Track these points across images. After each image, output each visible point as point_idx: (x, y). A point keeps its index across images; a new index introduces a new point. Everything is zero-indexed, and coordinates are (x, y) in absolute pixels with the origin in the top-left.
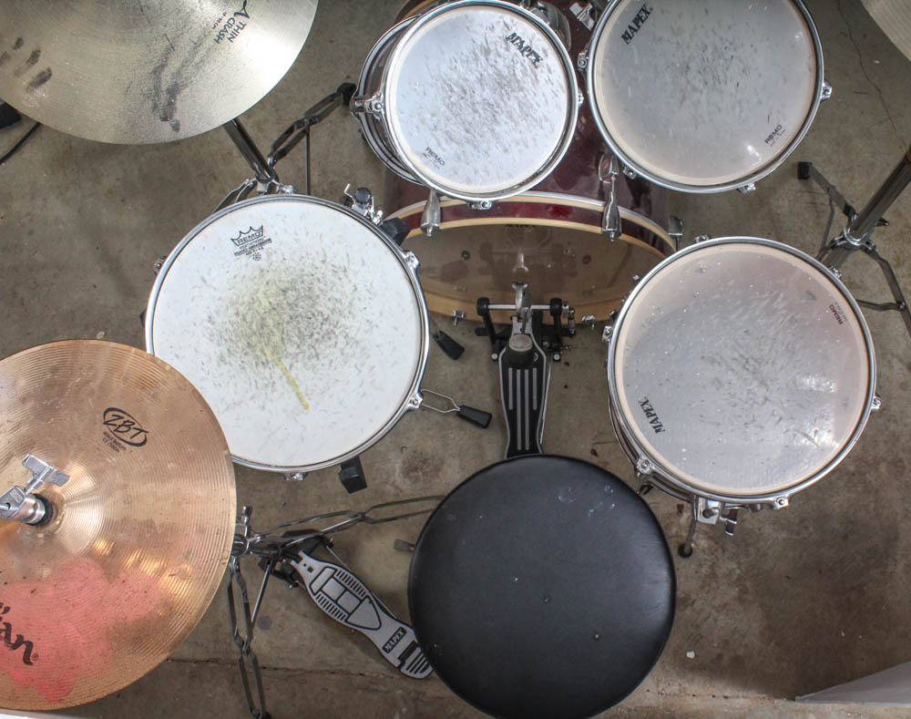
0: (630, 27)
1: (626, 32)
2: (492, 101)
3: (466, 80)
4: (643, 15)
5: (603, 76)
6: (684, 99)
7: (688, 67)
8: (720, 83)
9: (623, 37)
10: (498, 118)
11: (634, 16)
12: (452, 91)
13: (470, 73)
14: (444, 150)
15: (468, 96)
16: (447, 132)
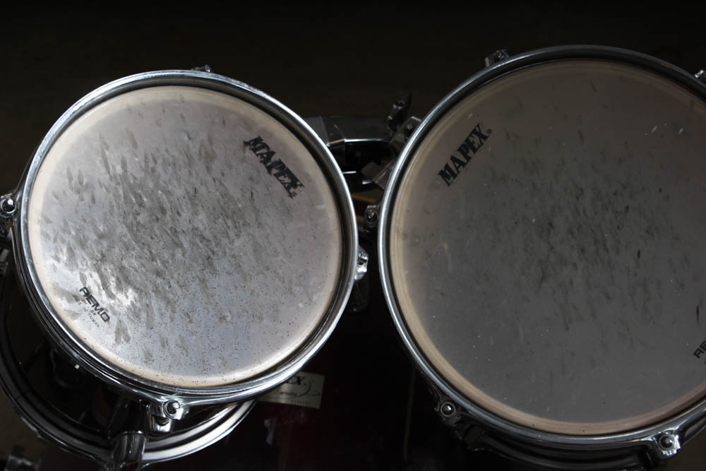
0: (453, 159)
1: (447, 167)
2: (207, 234)
3: (168, 193)
4: (476, 139)
5: (405, 236)
6: (544, 277)
7: (550, 224)
8: (607, 250)
9: (442, 174)
10: (215, 263)
11: (460, 141)
12: (141, 204)
13: (175, 182)
14: (111, 296)
15: (168, 218)
16: (122, 269)
